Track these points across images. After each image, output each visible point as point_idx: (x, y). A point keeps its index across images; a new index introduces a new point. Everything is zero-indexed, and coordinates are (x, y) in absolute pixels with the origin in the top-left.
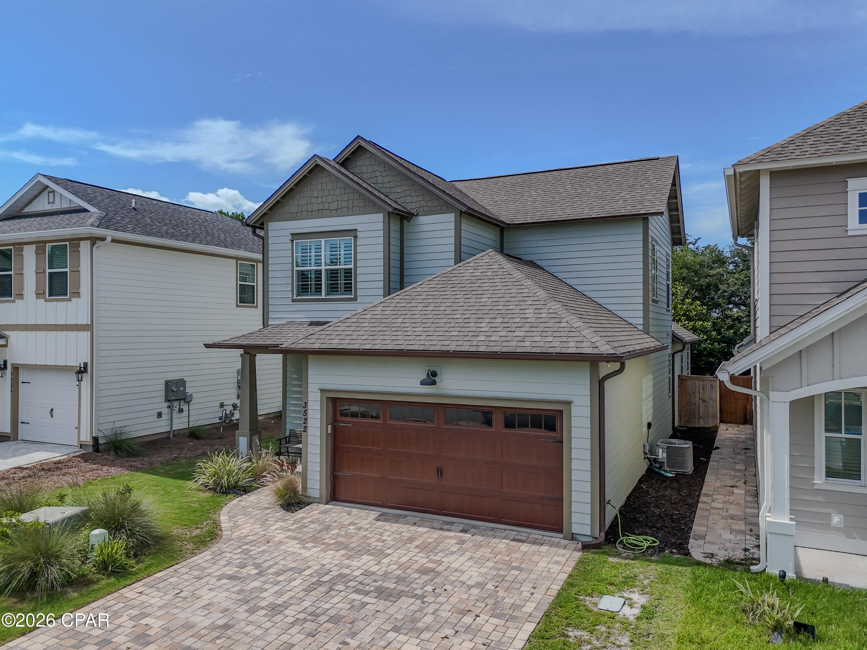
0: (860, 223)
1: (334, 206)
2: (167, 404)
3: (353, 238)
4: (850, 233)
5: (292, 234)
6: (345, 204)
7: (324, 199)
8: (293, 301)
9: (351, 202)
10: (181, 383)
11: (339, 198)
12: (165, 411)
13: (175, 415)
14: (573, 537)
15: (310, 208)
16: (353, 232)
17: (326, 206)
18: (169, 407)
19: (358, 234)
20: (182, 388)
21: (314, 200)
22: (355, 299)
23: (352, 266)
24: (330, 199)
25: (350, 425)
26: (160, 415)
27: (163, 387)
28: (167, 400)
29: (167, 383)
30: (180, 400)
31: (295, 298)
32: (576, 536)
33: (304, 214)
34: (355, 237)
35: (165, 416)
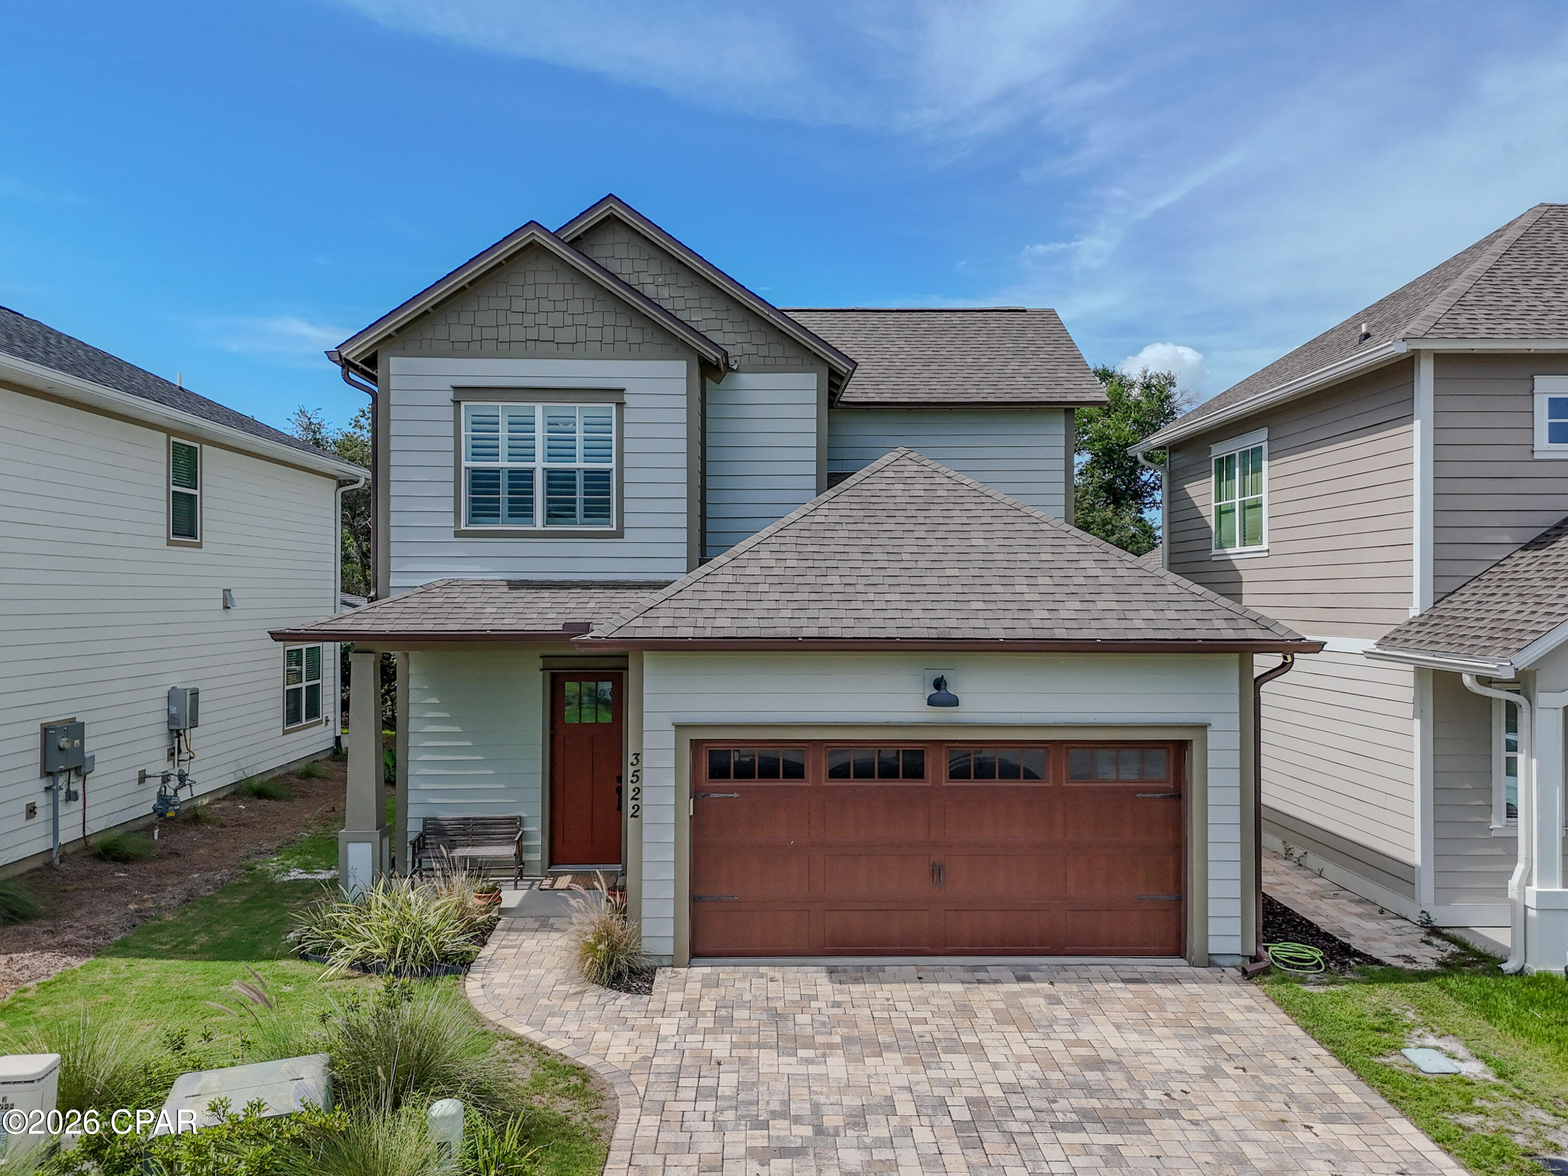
0: (1550, 442)
1: (566, 335)
2: (45, 783)
3: (614, 406)
4: (1537, 456)
5: (455, 388)
6: (594, 334)
7: (541, 319)
8: (458, 534)
9: (609, 331)
10: (75, 729)
11: (579, 320)
12: (42, 800)
13: (63, 809)
14: (1209, 961)
15: (504, 334)
16: (615, 394)
17: (546, 334)
18: (47, 789)
19: (626, 398)
20: (77, 742)
21: (517, 319)
22: (619, 534)
23: (613, 465)
24: (556, 319)
25: (736, 795)
26: (31, 811)
27: (36, 741)
28: (47, 773)
29: (46, 730)
30: (69, 770)
31: (463, 528)
32: (1214, 958)
33: (490, 346)
34: (621, 405)
35: (43, 814)
